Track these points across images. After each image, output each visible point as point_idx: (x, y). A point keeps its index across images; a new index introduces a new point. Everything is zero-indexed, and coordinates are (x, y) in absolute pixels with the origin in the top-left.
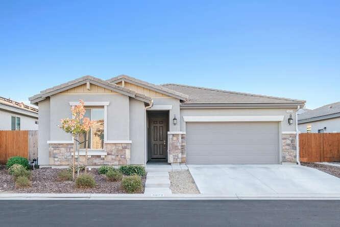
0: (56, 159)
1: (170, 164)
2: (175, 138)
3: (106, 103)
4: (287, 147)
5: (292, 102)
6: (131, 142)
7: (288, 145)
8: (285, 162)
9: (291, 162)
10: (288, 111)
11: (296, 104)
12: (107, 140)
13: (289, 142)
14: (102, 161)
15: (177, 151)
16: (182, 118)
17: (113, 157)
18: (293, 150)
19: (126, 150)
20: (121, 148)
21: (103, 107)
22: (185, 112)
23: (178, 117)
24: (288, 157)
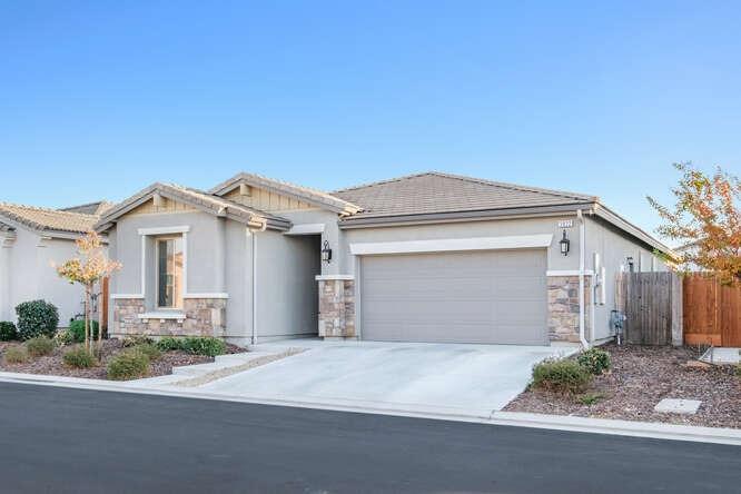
0: (122, 324)
1: (322, 338)
2: (329, 289)
3: (184, 229)
4: (560, 307)
5: (573, 201)
6: (225, 295)
7: (562, 302)
8: (555, 340)
9: (566, 340)
10: (561, 223)
11: (575, 207)
12: (188, 292)
13: (563, 294)
14: (179, 329)
15: (331, 314)
16: (345, 248)
17: (195, 322)
18: (572, 315)
19: (213, 310)
20: (204, 307)
21: (180, 234)
22: (353, 235)
23: (335, 246)
24: (559, 330)
